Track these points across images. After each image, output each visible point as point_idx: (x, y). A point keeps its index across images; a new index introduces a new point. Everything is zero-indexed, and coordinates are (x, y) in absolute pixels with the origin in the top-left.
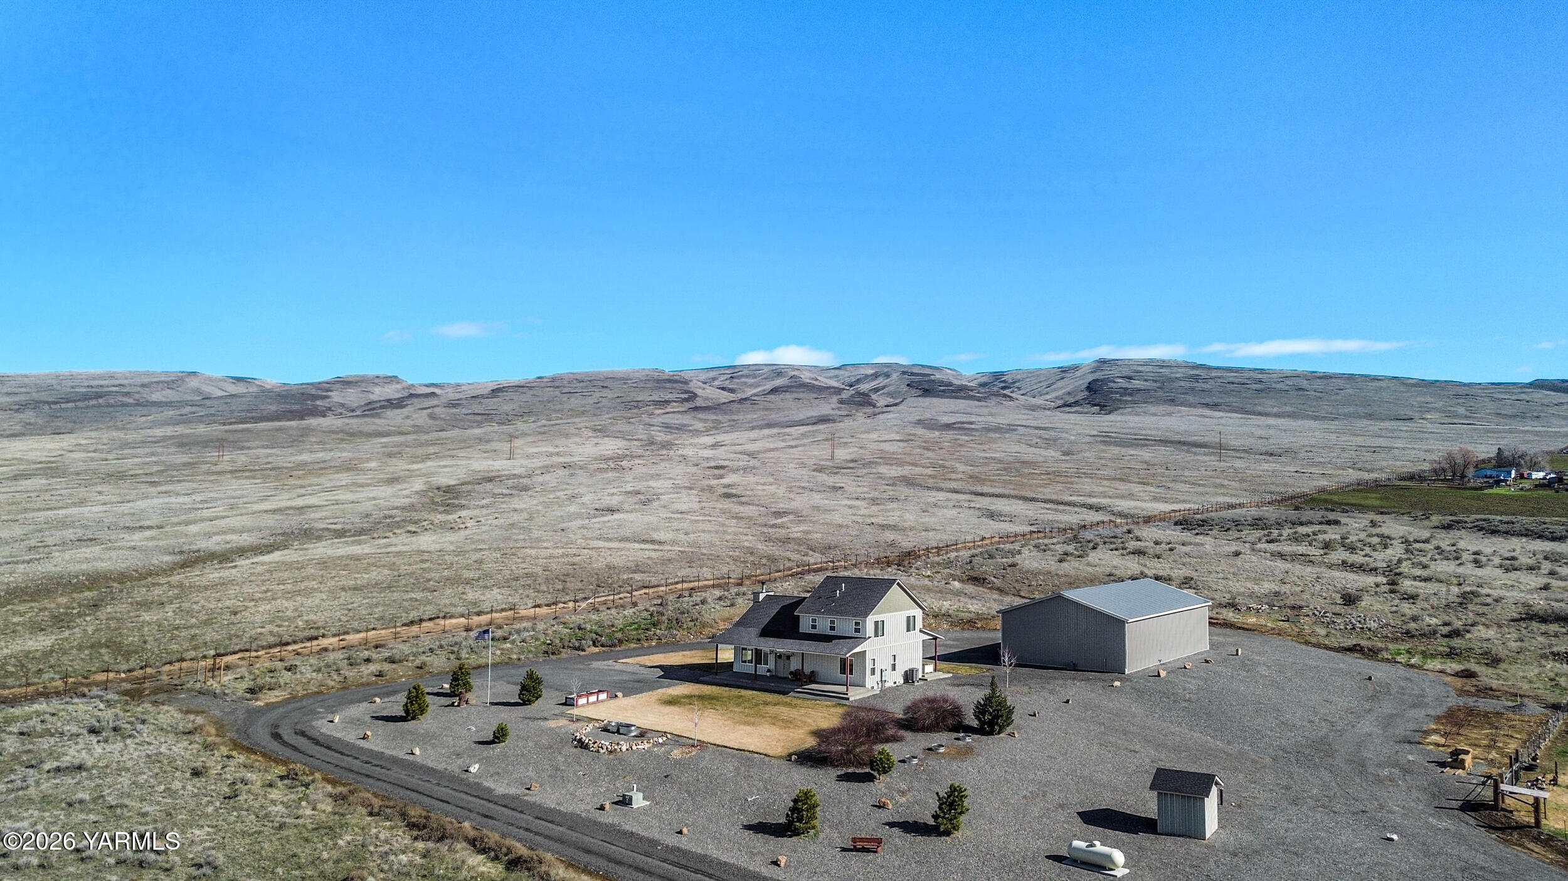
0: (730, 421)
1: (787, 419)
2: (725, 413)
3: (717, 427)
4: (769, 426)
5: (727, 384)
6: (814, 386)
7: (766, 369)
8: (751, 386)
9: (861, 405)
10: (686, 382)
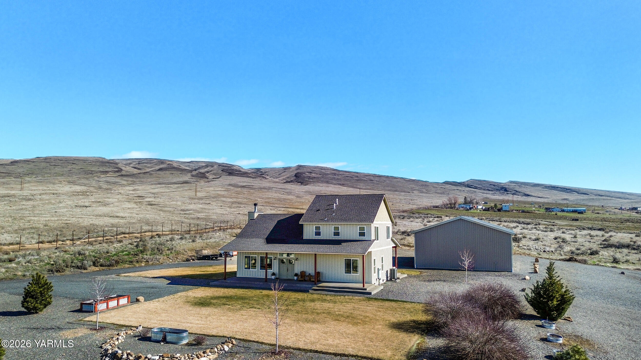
0: (139, 181)
1: (167, 181)
2: (137, 178)
3: (133, 183)
4: (160, 184)
5: (137, 166)
6: (179, 169)
7: (155, 161)
8: (148, 167)
9: (202, 178)
10: (117, 164)
